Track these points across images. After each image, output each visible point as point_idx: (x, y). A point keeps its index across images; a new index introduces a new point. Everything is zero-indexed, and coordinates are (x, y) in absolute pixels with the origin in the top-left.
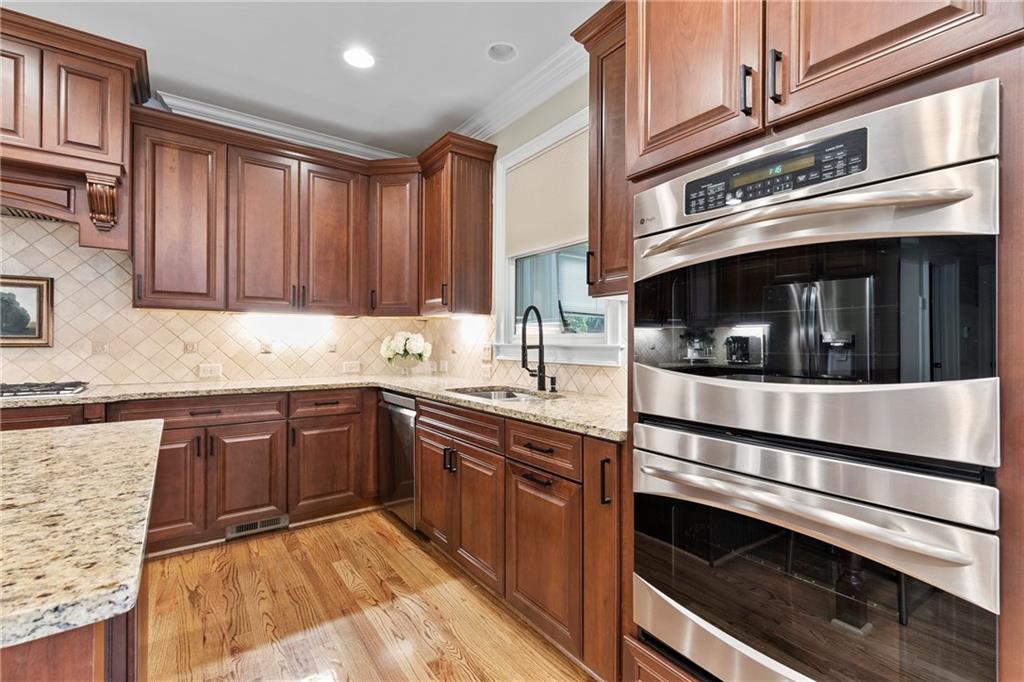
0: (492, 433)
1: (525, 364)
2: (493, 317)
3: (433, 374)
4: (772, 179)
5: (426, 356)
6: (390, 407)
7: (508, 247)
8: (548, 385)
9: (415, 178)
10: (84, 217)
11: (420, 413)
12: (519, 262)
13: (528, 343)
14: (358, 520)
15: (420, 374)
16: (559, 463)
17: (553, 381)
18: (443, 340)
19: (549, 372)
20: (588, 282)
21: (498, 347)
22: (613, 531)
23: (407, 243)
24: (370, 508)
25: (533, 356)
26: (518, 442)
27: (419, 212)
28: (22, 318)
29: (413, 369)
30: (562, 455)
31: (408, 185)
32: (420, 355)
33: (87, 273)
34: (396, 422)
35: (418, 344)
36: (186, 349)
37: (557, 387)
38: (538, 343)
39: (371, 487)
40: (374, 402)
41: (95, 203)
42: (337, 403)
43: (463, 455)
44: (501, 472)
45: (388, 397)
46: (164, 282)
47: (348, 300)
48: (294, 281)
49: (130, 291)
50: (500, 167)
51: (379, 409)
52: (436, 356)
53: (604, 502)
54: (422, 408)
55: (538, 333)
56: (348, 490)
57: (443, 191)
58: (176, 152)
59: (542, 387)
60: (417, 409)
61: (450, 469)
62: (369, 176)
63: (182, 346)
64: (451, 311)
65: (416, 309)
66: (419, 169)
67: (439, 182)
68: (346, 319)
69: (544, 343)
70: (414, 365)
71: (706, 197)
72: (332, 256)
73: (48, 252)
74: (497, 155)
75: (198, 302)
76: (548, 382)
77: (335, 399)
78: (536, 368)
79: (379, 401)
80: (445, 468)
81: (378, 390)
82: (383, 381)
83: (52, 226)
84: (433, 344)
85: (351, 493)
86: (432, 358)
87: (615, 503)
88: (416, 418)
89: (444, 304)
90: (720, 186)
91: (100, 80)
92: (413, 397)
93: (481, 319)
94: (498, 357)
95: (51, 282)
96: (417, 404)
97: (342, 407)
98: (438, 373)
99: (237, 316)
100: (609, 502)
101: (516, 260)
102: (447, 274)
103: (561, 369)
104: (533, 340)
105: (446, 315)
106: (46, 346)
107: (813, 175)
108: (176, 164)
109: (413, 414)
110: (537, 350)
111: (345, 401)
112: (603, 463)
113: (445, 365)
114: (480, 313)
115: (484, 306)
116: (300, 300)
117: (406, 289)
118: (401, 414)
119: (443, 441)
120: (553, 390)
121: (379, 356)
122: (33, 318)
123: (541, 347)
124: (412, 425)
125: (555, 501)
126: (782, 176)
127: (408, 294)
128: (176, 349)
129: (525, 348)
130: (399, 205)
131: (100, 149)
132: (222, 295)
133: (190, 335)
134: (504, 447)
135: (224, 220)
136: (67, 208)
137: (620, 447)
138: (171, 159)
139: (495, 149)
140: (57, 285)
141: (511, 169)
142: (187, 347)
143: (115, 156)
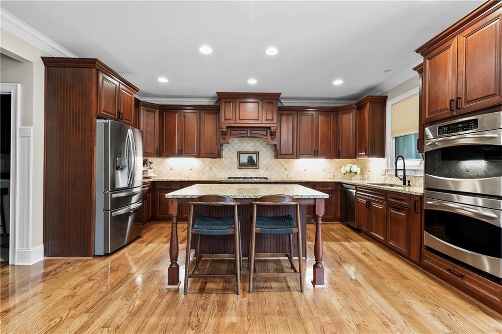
0: (383, 196)
1: (396, 175)
2: (386, 159)
3: (361, 179)
4: (459, 128)
5: (358, 172)
6: (346, 189)
7: (392, 134)
8: (407, 184)
9: (355, 111)
10: (269, 137)
11: (357, 190)
12: (397, 139)
13: (398, 168)
14: (335, 225)
15: (355, 179)
16: (403, 203)
17: (409, 182)
18: (365, 167)
19: (407, 179)
20: (418, 149)
21: (388, 170)
22: (418, 220)
23: (351, 134)
24: (338, 223)
25: (400, 173)
26: (391, 198)
27: (356, 122)
28: (254, 161)
29: (353, 178)
30: (404, 201)
31: (352, 113)
32: (356, 173)
33: (265, 149)
34: (348, 194)
35: (355, 168)
36: (285, 170)
37: (411, 184)
38: (403, 168)
39: (339, 215)
40: (340, 187)
41: (271, 133)
42: (328, 187)
43: (373, 203)
44: (385, 207)
45: (346, 186)
46: (283, 152)
47: (331, 154)
48: (314, 149)
49: (273, 154)
50: (389, 104)
51: (341, 190)
52: (362, 173)
53: (415, 212)
54: (358, 189)
55: (403, 164)
56: (331, 215)
57: (366, 116)
58: (285, 116)
59: (404, 184)
60: (356, 189)
61: (368, 208)
62: (337, 111)
63: (284, 169)
64: (368, 157)
65: (355, 156)
66: (356, 107)
67: (364, 112)
68: (328, 160)
69: (406, 168)
70: (354, 176)
71: (443, 131)
72: (325, 140)
73: (258, 145)
74: (388, 99)
75: (290, 156)
76: (407, 182)
77: (328, 186)
78: (402, 177)
79: (341, 187)
80: (366, 206)
81: (341, 184)
82: (343, 181)
83: (258, 139)
84: (361, 169)
85: (332, 216)
86: (360, 174)
87: (419, 212)
88: (356, 192)
89: (366, 155)
90: (447, 128)
91: (272, 103)
92: (355, 185)
93: (381, 159)
94: (388, 174)
95: (258, 152)
96: (356, 187)
97: (330, 188)
98: (363, 179)
99: (298, 158)
100: (417, 212)
101: (396, 138)
102: (367, 144)
103: (413, 178)
104: (400, 167)
105: (366, 158)
106: (258, 168)
107: (467, 128)
108: (285, 119)
109: (355, 191)
110: (403, 171)
111: (331, 187)
112: (415, 201)
113: (366, 176)
114: (380, 157)
115: (382, 154)
116: (316, 154)
117: (351, 149)
118: (350, 191)
119: (365, 199)
120: (409, 185)
121: (340, 173)
122: (256, 162)
123: (404, 170)
124: (354, 194)
125: (402, 214)
126: (461, 127)
127: (352, 151)
129: (396, 170)
130: (348, 121)
131: (272, 120)
132: (296, 154)
133: (286, 166)
134: (386, 200)
135: (296, 133)
136: (266, 135)
137: (421, 197)
138: (284, 118)
139: (387, 97)
140: (260, 153)
141: (393, 105)
142: (285, 169)
143: (275, 121)
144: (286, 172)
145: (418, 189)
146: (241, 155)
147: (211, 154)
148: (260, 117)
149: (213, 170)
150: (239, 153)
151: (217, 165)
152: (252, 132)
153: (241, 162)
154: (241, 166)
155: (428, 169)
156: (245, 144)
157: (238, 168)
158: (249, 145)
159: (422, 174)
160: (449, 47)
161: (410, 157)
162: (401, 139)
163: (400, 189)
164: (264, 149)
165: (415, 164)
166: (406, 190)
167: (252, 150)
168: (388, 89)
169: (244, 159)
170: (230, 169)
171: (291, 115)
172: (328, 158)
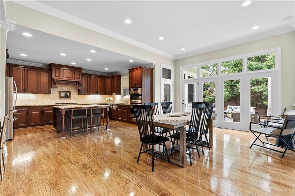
0: (121, 106)
9: (111, 78)
12: (124, 89)
18: (114, 98)
19: (127, 101)
25: (125, 100)
27: (112, 82)
35: (111, 99)
41: (79, 84)
43: (118, 109)
44: (122, 110)
46: (83, 92)
48: (96, 91)
49: (78, 92)
50: (122, 78)
52: (113, 100)
57: (115, 80)
62: (105, 77)
65: (111, 94)
68: (101, 96)
70: (111, 101)
72: (101, 88)
73: (70, 88)
80: (116, 110)
83: (70, 85)
89: (115, 94)
92: (112, 104)
93: (120, 95)
95: (70, 92)
99: (89, 95)
100: (129, 109)
102: (115, 90)
104: (125, 98)
106: (70, 99)
109: (112, 106)
112: (129, 107)
113: (114, 101)
115: (120, 94)
116: (97, 93)
117: (110, 92)
119: (116, 108)
121: (106, 100)
122: (69, 96)
123: (126, 99)
125: (126, 111)
129: (124, 99)
130: (109, 81)
131: (79, 78)
132: (88, 93)
133: (84, 98)
134: (122, 108)
135: (89, 84)
136: (77, 85)
137: (130, 105)
138: (84, 78)
139: (121, 76)
140: (71, 92)
141: (123, 79)
142: (83, 99)
143: (80, 79)
144: (84, 101)
145: (129, 104)
146: (61, 93)
147: (45, 92)
148: (74, 77)
149: (44, 100)
150: (60, 92)
151: (46, 97)
152: (70, 83)
153: (61, 96)
154: (61, 98)
155: (131, 98)
156: (63, 88)
157: (60, 99)
158: (65, 88)
159: (130, 100)
160: (134, 72)
161: (127, 95)
162: (125, 90)
163: (125, 104)
164: (73, 90)
165: (128, 97)
166: (127, 104)
167: (67, 90)
168: (121, 73)
169: (63, 95)
170: (54, 99)
171: (86, 77)
172: (101, 94)
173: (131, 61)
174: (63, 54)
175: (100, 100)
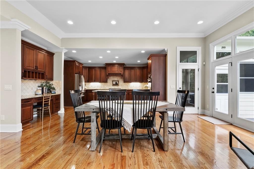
9: (146, 68)
28: (117, 83)
33: (121, 80)
35: (147, 86)
41: (122, 75)
46: (126, 81)
49: (123, 81)
62: (142, 68)
65: (147, 82)
68: (141, 83)
72: (139, 77)
73: (119, 78)
75: (128, 82)
91: (122, 66)
99: (131, 83)
106: (119, 86)
116: (136, 81)
128: (126, 86)
132: (130, 81)
133: (128, 85)
135: (130, 75)
138: (126, 71)
140: (119, 81)
143: (123, 72)
144: (128, 87)
147: (104, 81)
148: (118, 70)
150: (113, 81)
151: (106, 85)
152: (116, 75)
154: (113, 85)
156: (115, 78)
158: (116, 79)
160: (149, 61)
167: (117, 80)
169: (114, 83)
170: (110, 86)
171: (128, 69)
172: (140, 82)
173: (143, 52)
174: (101, 57)
175: (140, 86)
